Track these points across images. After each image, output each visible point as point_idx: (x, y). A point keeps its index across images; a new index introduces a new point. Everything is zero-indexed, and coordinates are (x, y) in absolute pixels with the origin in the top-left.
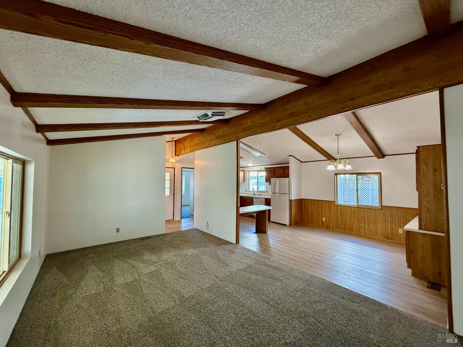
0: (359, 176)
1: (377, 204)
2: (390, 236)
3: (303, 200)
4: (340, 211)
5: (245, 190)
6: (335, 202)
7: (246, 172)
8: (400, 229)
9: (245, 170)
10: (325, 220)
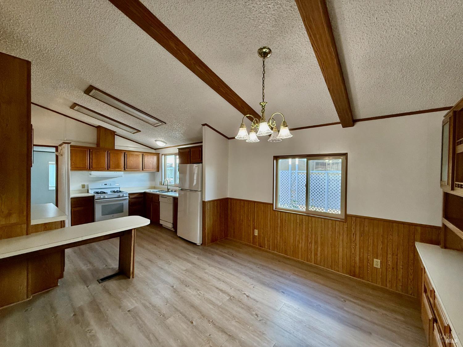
0: (311, 161)
1: (337, 211)
2: (357, 270)
3: (229, 200)
4: (279, 220)
5: (160, 182)
6: (273, 204)
7: (160, 155)
8: (375, 260)
9: (159, 154)
10: (258, 234)
